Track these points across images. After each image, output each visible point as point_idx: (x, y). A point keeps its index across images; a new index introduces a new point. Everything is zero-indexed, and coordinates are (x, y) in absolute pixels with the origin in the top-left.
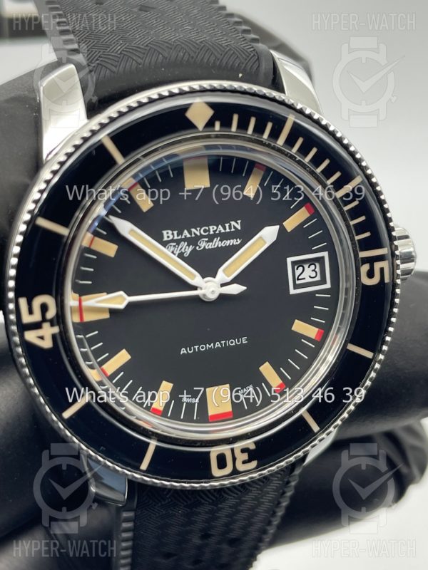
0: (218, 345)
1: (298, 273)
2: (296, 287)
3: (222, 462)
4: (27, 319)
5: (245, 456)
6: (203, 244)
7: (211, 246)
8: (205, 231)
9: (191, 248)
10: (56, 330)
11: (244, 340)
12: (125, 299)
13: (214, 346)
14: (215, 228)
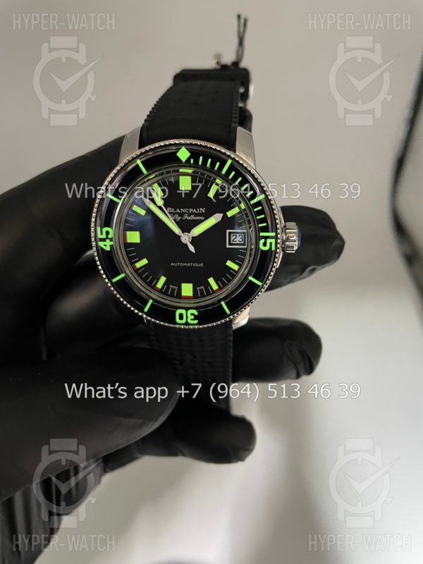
0: (189, 264)
1: (232, 238)
2: (230, 244)
3: (181, 316)
4: (100, 236)
5: (193, 317)
6: (186, 217)
7: (189, 218)
8: (187, 211)
9: (180, 218)
10: (112, 243)
11: (202, 265)
13: (187, 264)
14: (192, 210)
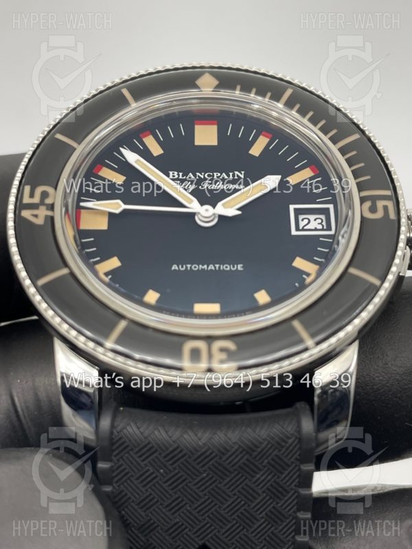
1: (301, 224)
4: (27, 200)
5: (224, 356)
8: (209, 176)
12: (121, 206)
14: (219, 175)
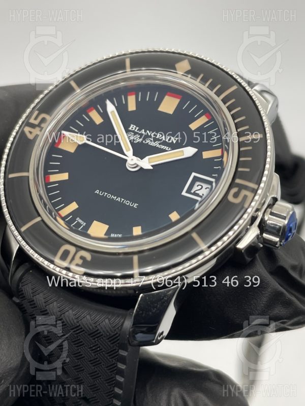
0: (119, 199)
1: (195, 188)
7: (152, 144)
8: (154, 135)
11: (135, 206)
12: (84, 141)
13: (116, 198)
14: (161, 136)
